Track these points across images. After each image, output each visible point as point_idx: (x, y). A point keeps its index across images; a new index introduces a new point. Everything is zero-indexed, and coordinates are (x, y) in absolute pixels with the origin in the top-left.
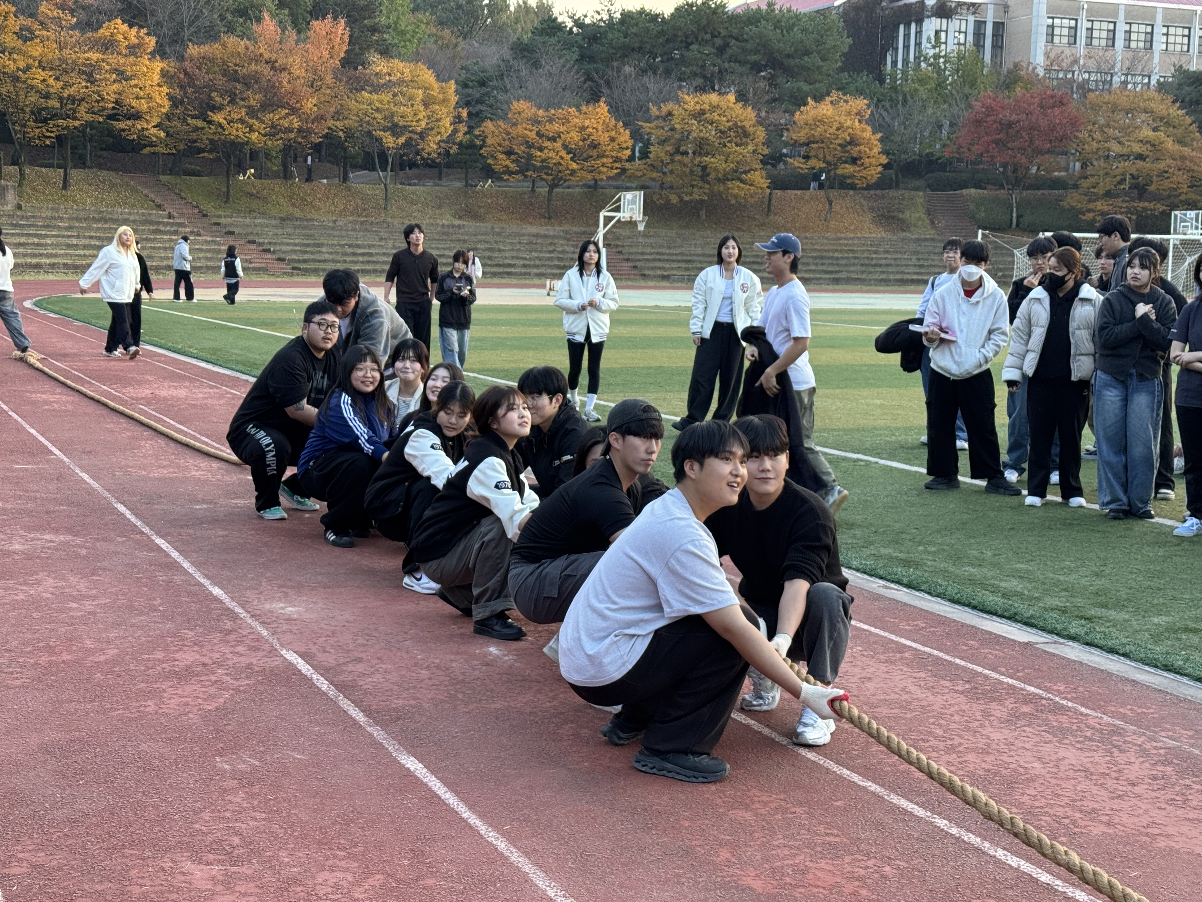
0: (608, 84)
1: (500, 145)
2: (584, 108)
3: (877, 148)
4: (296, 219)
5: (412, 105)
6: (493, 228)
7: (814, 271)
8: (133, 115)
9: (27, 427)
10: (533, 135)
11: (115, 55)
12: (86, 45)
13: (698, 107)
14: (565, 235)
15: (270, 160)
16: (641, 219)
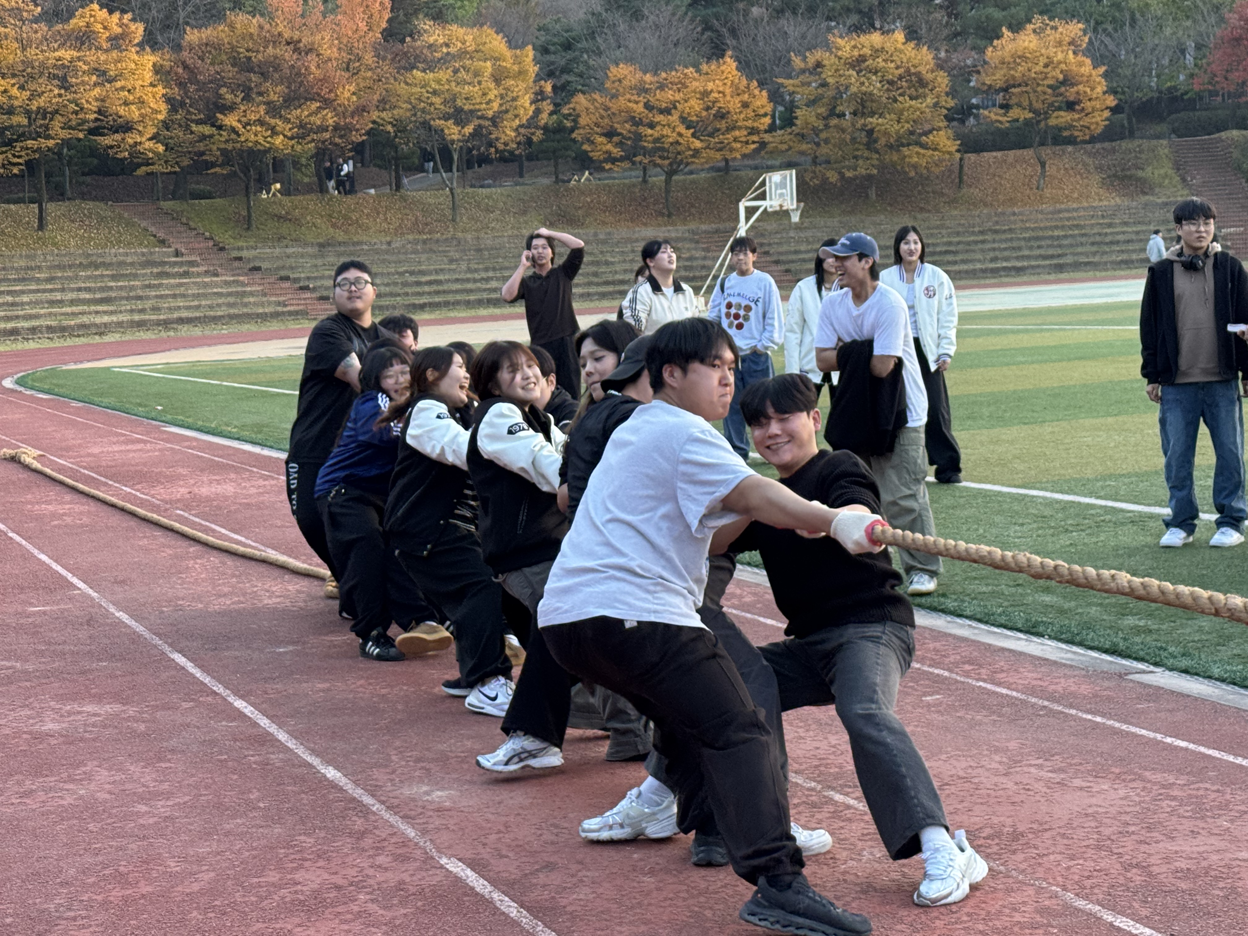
0: (733, 32)
1: (597, 125)
2: (704, 67)
3: (1101, 87)
4: (340, 244)
5: (480, 83)
6: (596, 234)
7: (1028, 257)
8: (121, 127)
9: (36, 552)
10: (640, 108)
11: (93, 51)
12: (56, 41)
13: (856, 53)
14: (691, 236)
15: (299, 170)
16: (795, 206)
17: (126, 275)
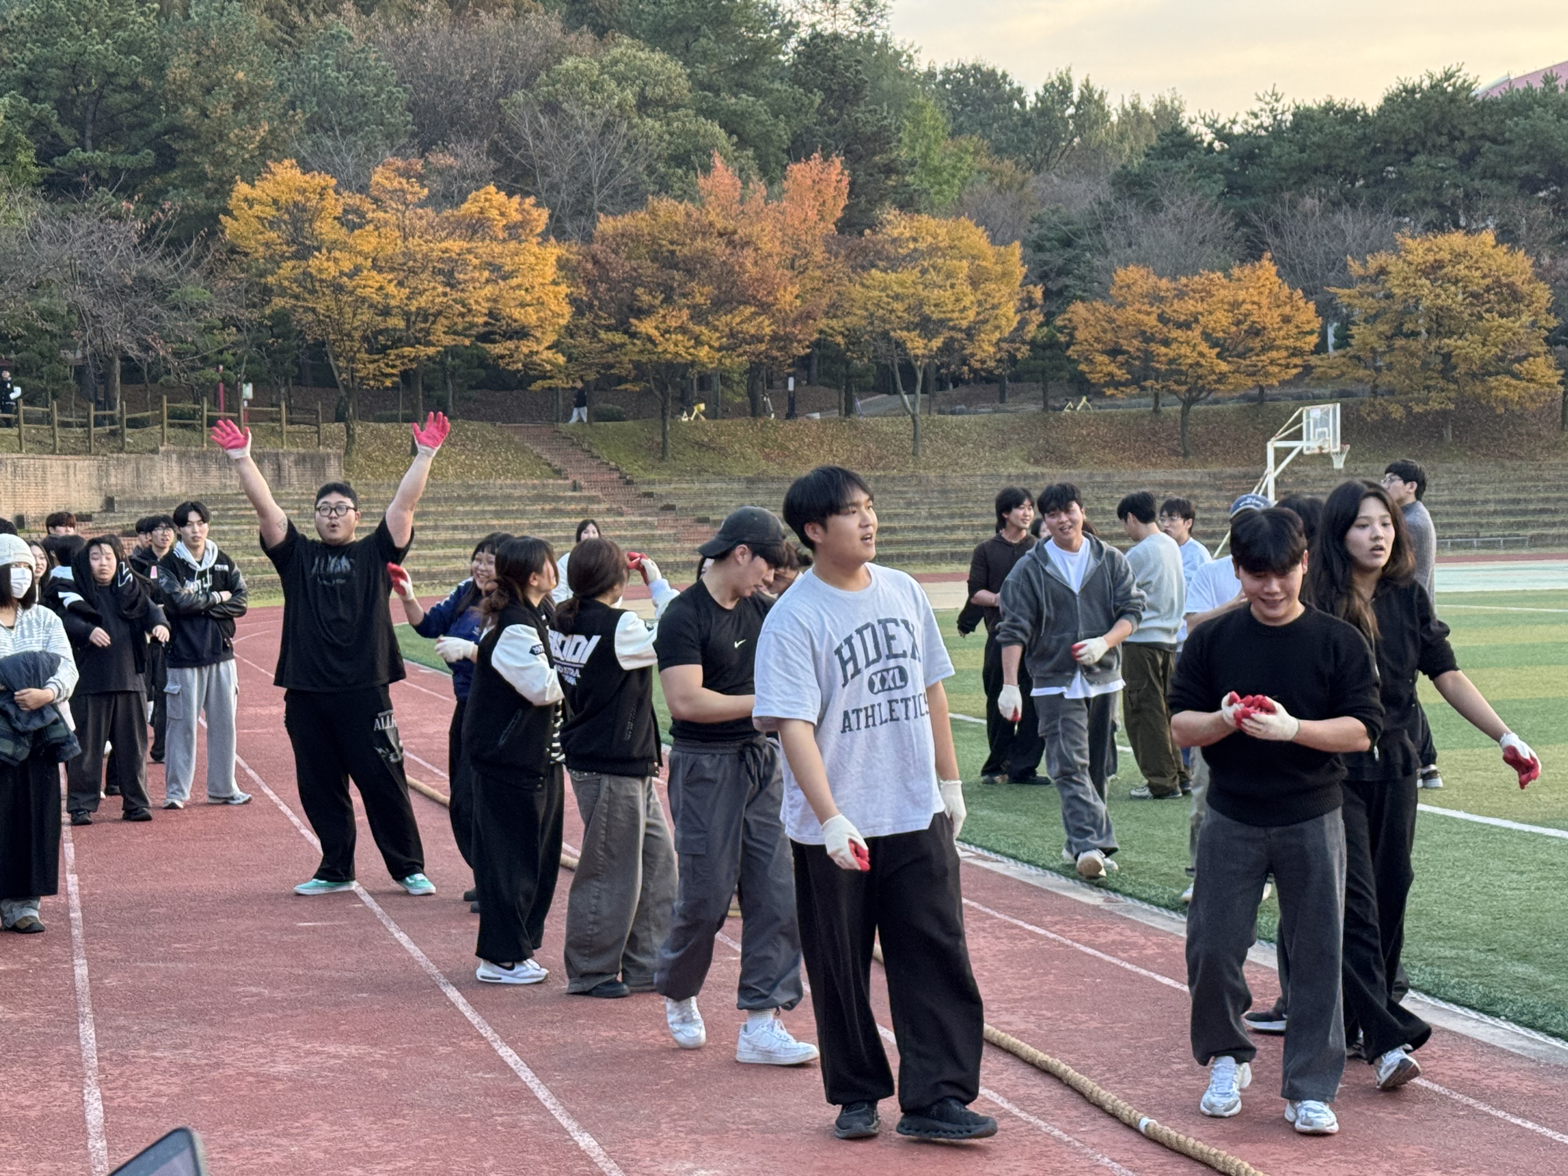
0: (1276, 228)
1: (1098, 340)
2: (1236, 272)
4: (773, 479)
5: (952, 286)
8: (517, 332)
10: (1152, 321)
11: (488, 241)
12: (443, 229)
13: (1430, 258)
14: (1212, 481)
15: (730, 387)
16: (1338, 449)
17: (512, 512)
